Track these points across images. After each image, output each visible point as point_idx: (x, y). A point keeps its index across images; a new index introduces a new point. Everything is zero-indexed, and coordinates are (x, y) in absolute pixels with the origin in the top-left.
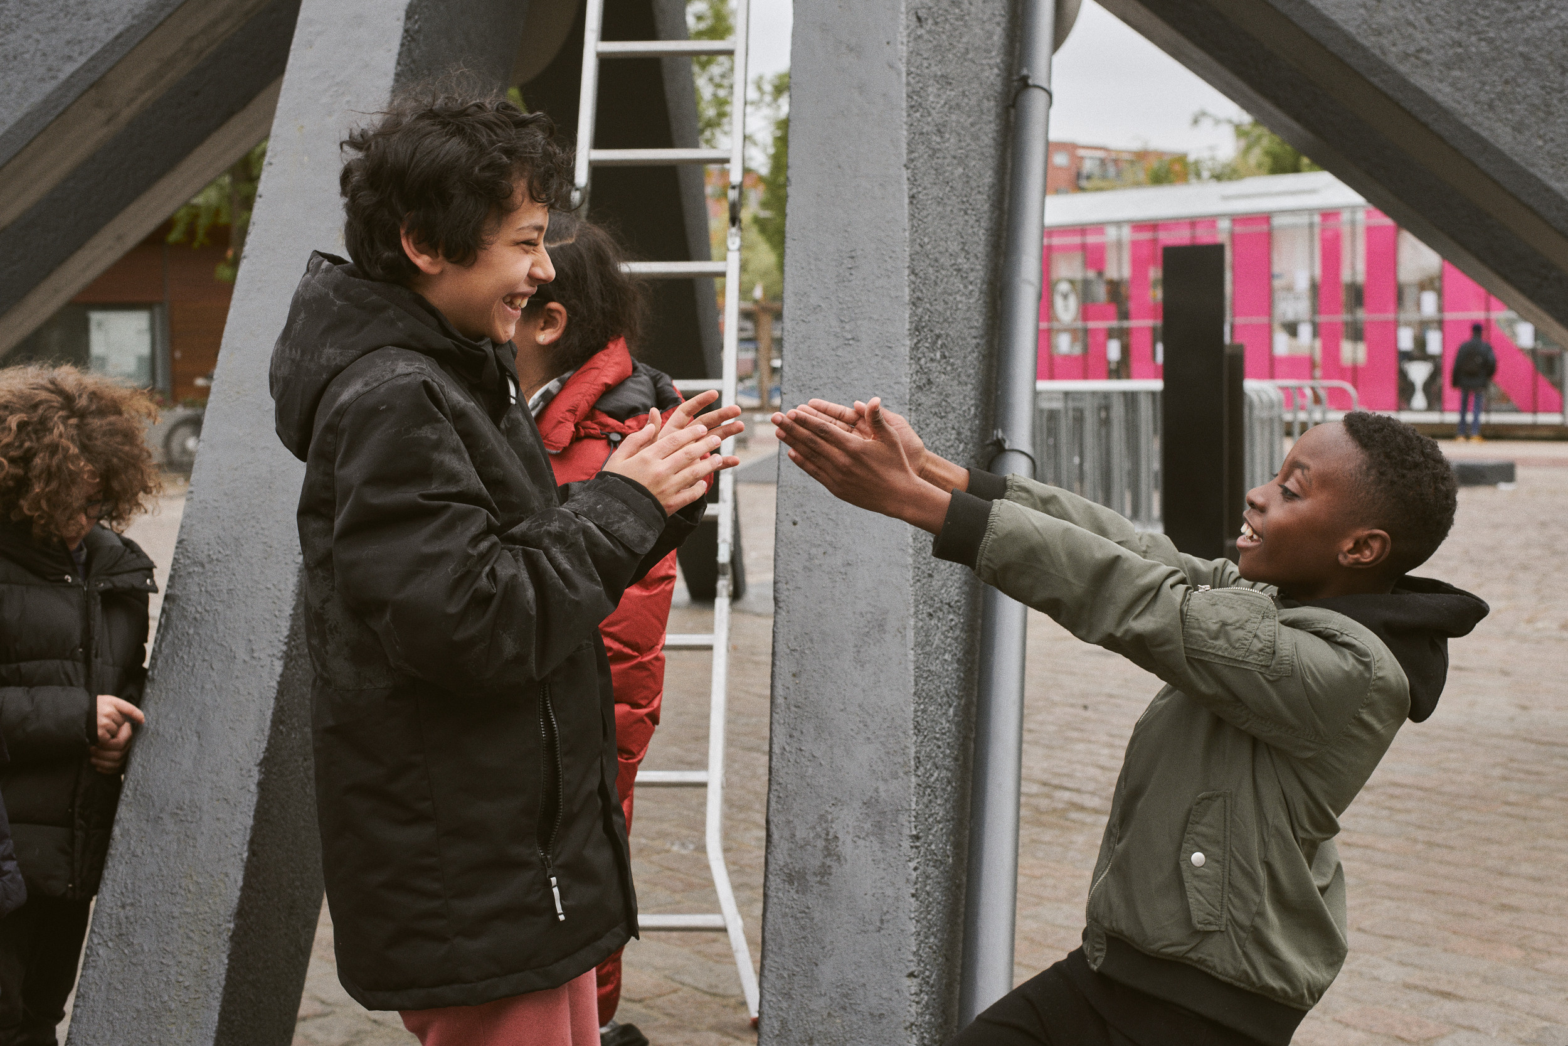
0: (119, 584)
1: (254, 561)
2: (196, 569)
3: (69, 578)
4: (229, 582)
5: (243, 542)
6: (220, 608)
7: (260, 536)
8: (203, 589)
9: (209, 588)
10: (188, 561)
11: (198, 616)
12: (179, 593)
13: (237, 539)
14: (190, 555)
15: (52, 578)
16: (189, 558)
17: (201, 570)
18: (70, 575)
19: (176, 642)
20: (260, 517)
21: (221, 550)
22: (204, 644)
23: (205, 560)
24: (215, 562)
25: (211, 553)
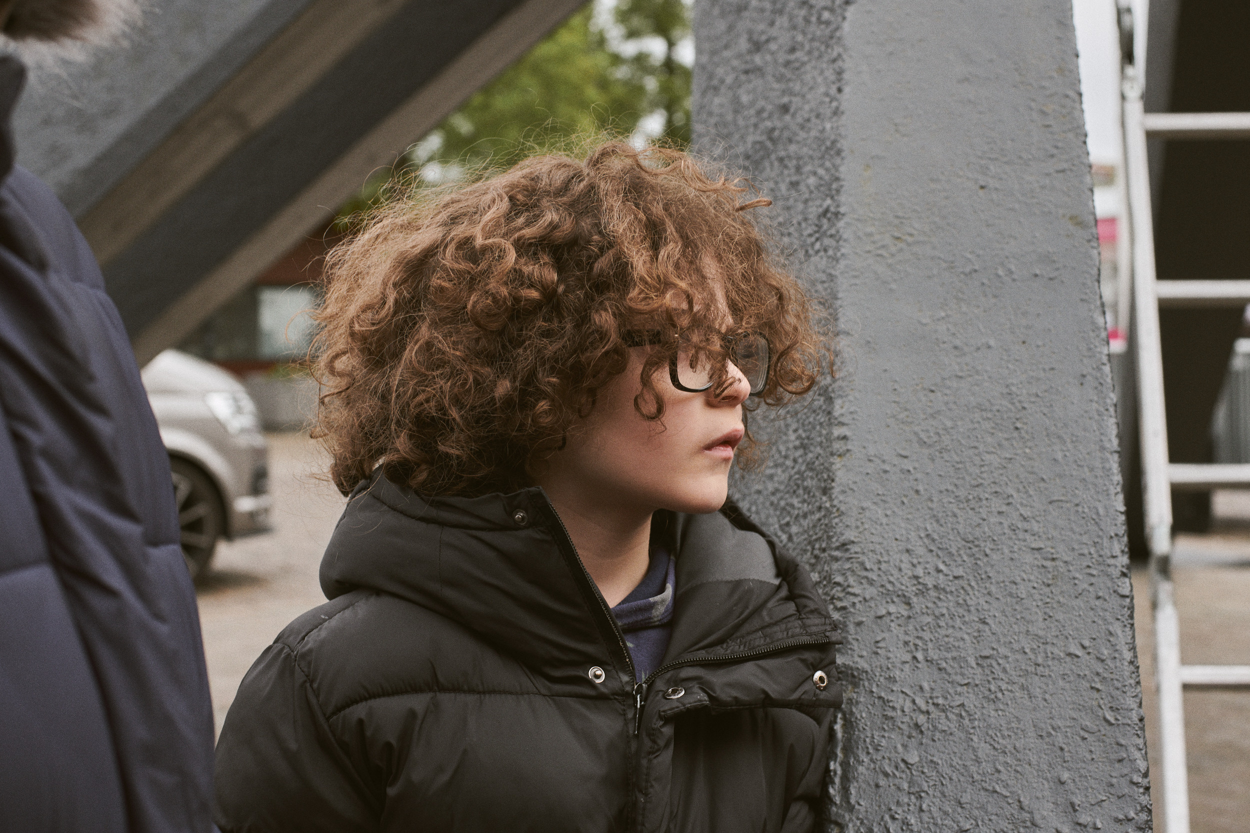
0: (725, 695)
1: (1022, 591)
2: (892, 609)
3: (596, 674)
4: (978, 638)
5: (988, 547)
6: (971, 700)
7: (1021, 535)
8: (920, 656)
9: (933, 654)
10: (871, 592)
11: (922, 719)
12: (863, 664)
13: (970, 543)
14: (873, 576)
15: (557, 673)
16: (871, 582)
17: (904, 611)
18: (600, 664)
19: (882, 782)
20: (1010, 491)
21: (942, 567)
22: (949, 789)
23: (911, 589)
24: (933, 593)
25: (920, 571)
